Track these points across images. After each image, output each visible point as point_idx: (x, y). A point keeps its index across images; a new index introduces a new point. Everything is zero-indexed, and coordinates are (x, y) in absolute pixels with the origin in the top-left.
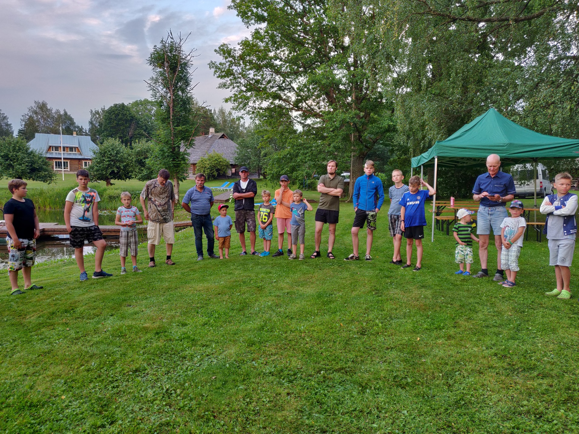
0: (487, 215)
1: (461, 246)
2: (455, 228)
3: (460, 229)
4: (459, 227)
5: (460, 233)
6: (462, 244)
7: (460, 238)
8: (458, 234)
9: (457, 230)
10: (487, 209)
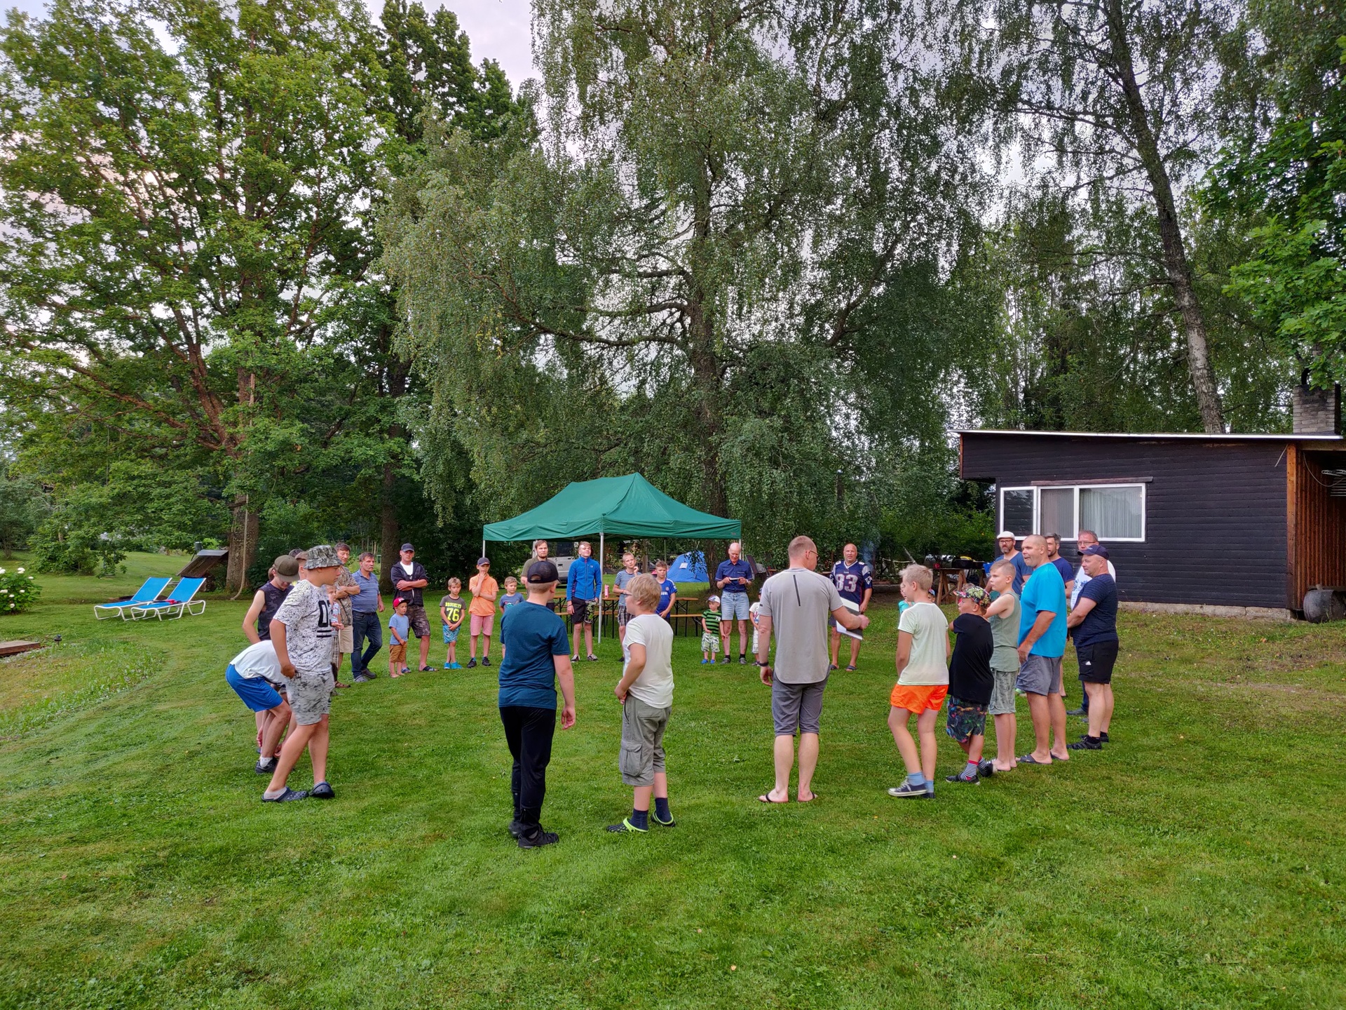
0: (733, 601)
10: (733, 594)
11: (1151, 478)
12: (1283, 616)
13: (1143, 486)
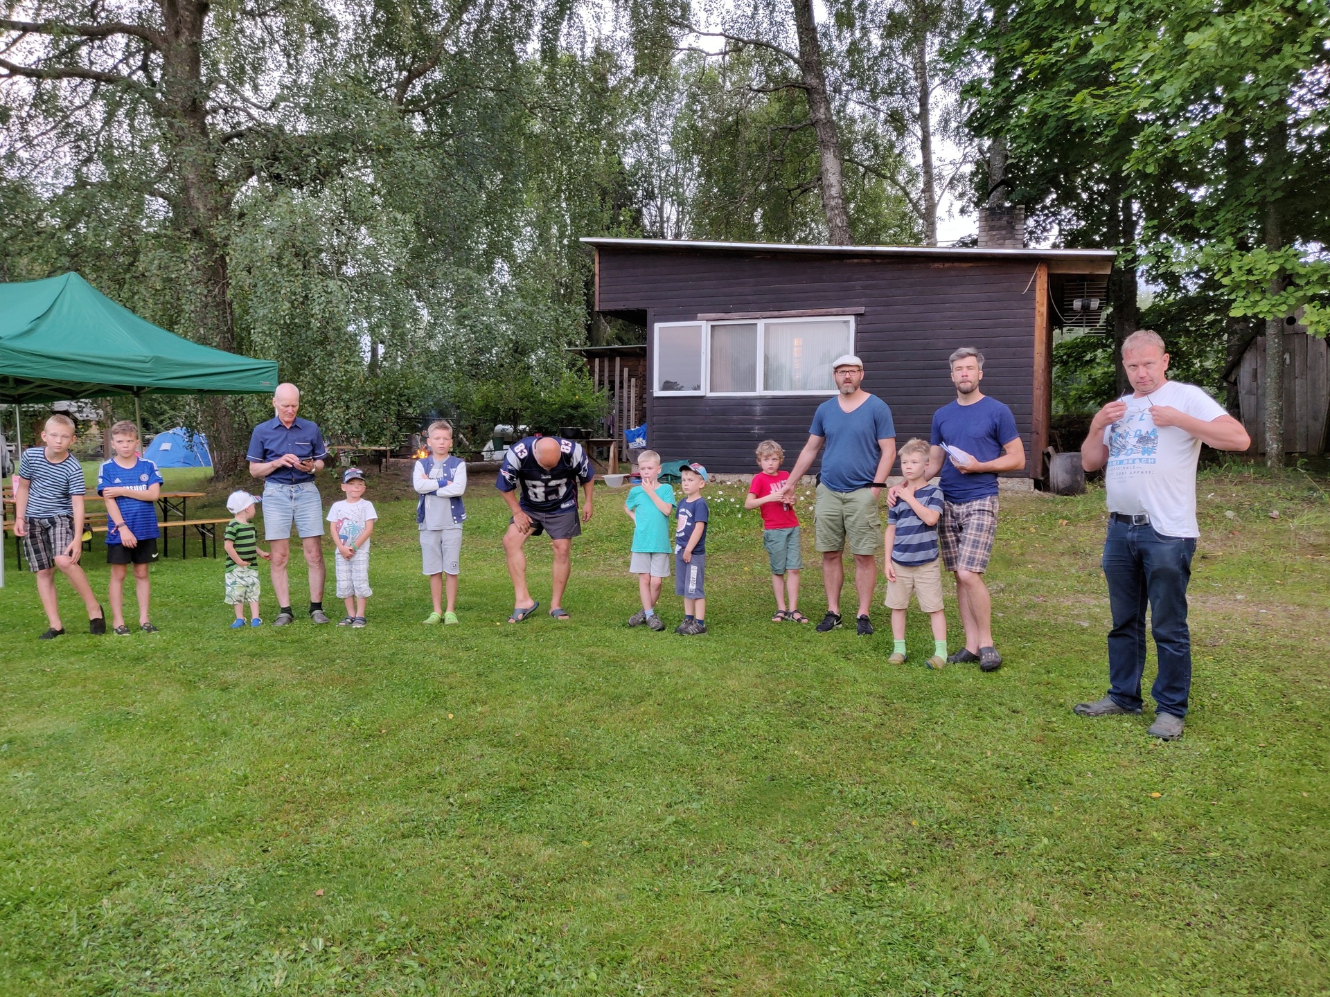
0: (287, 500)
1: (240, 569)
2: (231, 533)
3: (241, 534)
4: (239, 530)
5: (239, 542)
6: (242, 566)
7: (239, 553)
8: (235, 546)
9: (233, 538)
10: (287, 488)
11: (862, 310)
12: (1024, 488)
13: (852, 319)
